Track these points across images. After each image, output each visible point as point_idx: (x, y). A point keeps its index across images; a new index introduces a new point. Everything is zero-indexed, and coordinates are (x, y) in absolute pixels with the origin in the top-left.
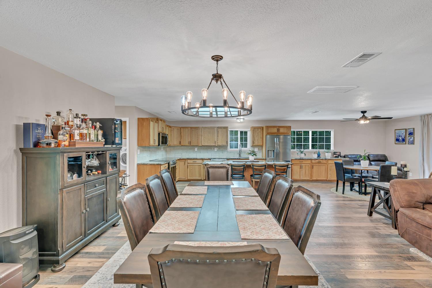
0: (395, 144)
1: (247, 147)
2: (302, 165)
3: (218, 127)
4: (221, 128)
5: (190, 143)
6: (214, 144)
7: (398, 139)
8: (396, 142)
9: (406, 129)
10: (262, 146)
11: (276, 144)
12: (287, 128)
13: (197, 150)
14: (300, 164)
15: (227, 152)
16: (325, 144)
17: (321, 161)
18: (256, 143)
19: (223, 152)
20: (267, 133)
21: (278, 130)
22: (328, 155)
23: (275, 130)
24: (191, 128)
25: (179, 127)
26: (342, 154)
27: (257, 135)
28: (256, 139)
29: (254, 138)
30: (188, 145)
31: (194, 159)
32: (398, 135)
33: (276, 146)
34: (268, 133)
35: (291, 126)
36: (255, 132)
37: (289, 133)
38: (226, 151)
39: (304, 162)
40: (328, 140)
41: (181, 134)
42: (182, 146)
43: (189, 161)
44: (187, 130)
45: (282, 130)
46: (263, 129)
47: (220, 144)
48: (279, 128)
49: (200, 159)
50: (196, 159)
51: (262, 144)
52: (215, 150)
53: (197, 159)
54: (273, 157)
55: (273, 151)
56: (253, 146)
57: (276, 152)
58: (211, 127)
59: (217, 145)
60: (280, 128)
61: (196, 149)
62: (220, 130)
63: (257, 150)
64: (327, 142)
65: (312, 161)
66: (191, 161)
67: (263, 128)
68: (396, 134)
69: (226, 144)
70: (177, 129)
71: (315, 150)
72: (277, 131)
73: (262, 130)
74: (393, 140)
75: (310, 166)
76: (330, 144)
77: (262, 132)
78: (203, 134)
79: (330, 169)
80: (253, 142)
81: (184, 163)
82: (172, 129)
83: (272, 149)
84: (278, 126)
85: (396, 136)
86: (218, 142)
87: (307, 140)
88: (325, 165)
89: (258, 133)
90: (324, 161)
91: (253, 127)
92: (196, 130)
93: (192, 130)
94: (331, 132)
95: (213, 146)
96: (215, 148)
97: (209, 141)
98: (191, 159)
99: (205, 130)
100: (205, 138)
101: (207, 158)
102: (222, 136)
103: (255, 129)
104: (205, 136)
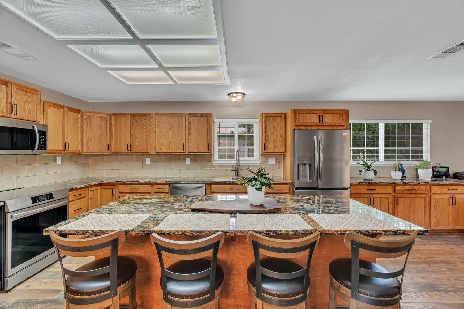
1: (253, 157)
2: (375, 196)
3: (190, 114)
4: (196, 116)
5: (129, 147)
6: (183, 151)
10: (284, 155)
11: (316, 150)
12: (340, 114)
13: (149, 163)
14: (370, 195)
15: (212, 166)
16: (412, 151)
17: (416, 187)
18: (271, 147)
19: (202, 166)
20: (296, 125)
21: (321, 118)
22: (425, 175)
23: (313, 119)
24: (133, 115)
25: (108, 114)
26: (451, 172)
27: (272, 130)
28: (271, 138)
29: (267, 136)
30: (126, 151)
31: (132, 183)
33: (316, 154)
34: (298, 126)
35: (348, 111)
36: (268, 125)
37: (343, 126)
38: (210, 164)
39: (379, 190)
40: (418, 142)
41: (111, 129)
42: (114, 153)
43: (122, 188)
44: (123, 119)
45: (328, 119)
46: (285, 118)
47: (193, 151)
48: (321, 114)
49: (146, 184)
50: (135, 184)
51: (283, 151)
52: (187, 163)
53: (139, 183)
54: (310, 179)
55: (310, 165)
56: (265, 154)
57: (316, 166)
58: (175, 114)
59: (187, 153)
60: (324, 115)
61: (148, 161)
62: (193, 120)
63: (274, 163)
64: (415, 146)
65: (395, 187)
66: (127, 189)
67: (285, 115)
69: (206, 150)
70: (102, 117)
71: (392, 163)
72: (318, 121)
73: (284, 120)
75: (391, 200)
76: (422, 151)
77: (283, 124)
78: (157, 130)
79: (435, 206)
80: (265, 146)
81: (111, 191)
82: (85, 117)
83: (306, 162)
84: (321, 111)
86: (190, 145)
87: (374, 142)
88: (424, 196)
89: (275, 127)
90: (422, 188)
91: (264, 114)
92: (143, 121)
93: (135, 120)
94: (424, 125)
95: (179, 154)
96: (187, 159)
97: (171, 143)
98: (125, 183)
99: (162, 121)
100: (162, 137)
101: (162, 182)
102: (199, 133)
103: (270, 117)
104: (162, 134)
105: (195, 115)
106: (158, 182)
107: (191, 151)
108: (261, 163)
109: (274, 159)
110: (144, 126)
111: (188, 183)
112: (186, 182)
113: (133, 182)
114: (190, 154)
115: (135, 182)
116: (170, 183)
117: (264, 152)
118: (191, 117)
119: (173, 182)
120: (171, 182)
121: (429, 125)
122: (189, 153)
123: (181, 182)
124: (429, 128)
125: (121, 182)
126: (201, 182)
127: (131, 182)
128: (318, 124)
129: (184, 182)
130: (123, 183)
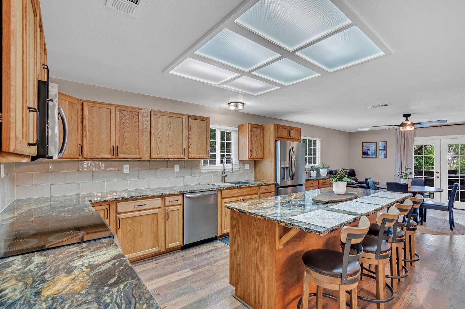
0: (362, 157)
3: (190, 116)
6: (182, 157)
7: (366, 152)
8: (364, 156)
9: (376, 143)
13: (128, 172)
18: (254, 154)
20: (277, 137)
21: (290, 133)
22: (324, 172)
23: (285, 133)
24: (120, 108)
25: (78, 100)
27: (255, 139)
28: (255, 146)
29: (252, 144)
30: (111, 156)
31: (138, 198)
32: (366, 148)
35: (301, 129)
36: (252, 134)
37: (299, 139)
40: (315, 152)
41: (82, 122)
43: (121, 207)
45: (293, 134)
46: (263, 130)
48: (290, 130)
49: (156, 197)
50: (142, 199)
51: (262, 157)
53: (148, 197)
55: (287, 168)
58: (174, 113)
62: (193, 123)
64: (314, 155)
66: (131, 206)
67: (263, 127)
68: (364, 148)
69: (206, 156)
70: (71, 103)
73: (262, 132)
74: (360, 153)
76: (316, 158)
77: (262, 134)
80: (251, 153)
83: (285, 166)
84: (290, 127)
85: (364, 150)
86: (190, 151)
89: (257, 137)
91: (250, 125)
92: (135, 117)
93: (122, 114)
94: (317, 141)
95: (178, 160)
96: (175, 165)
97: (169, 147)
98: (129, 199)
99: (159, 119)
100: (159, 139)
101: (176, 193)
102: (199, 138)
103: (253, 128)
104: (159, 135)
105: (196, 118)
106: (172, 193)
107: (192, 156)
108: (239, 169)
109: (248, 164)
110: (136, 124)
111: (203, 191)
112: (201, 190)
113: (140, 196)
114: (189, 160)
115: (142, 196)
116: (185, 192)
117: (250, 159)
118: (192, 119)
119: (189, 192)
120: (187, 191)
121: (320, 142)
122: (189, 158)
123: (196, 190)
124: (320, 143)
125: (122, 198)
126: (214, 189)
127: (138, 196)
128: (288, 137)
129: (199, 190)
130: (126, 199)
